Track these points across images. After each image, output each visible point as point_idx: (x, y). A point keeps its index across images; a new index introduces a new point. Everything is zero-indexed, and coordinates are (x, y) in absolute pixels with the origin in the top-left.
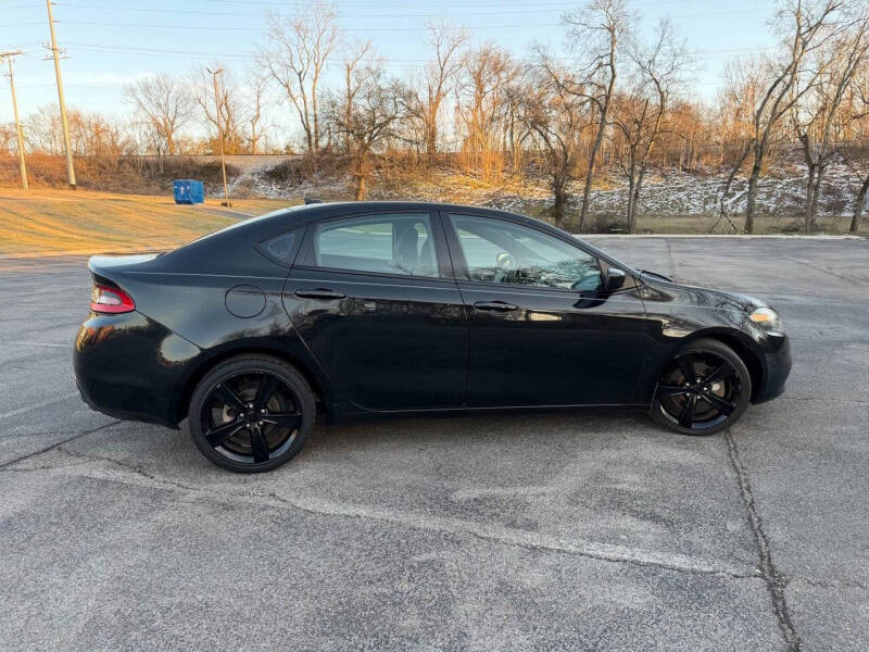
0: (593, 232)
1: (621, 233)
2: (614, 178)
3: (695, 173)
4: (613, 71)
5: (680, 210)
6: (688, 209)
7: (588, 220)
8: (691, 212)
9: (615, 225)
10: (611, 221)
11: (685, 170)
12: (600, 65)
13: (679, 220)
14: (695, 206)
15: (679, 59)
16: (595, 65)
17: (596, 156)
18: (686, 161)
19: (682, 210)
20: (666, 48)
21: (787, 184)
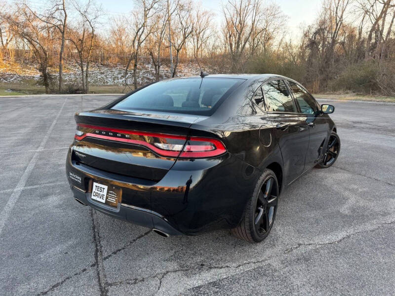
0: (68, 93)
1: (82, 93)
2: (69, 67)
3: (107, 66)
4: (65, 13)
5: (104, 83)
6: (107, 82)
7: (64, 87)
8: (109, 84)
9: (78, 90)
10: (75, 88)
11: (102, 64)
12: (58, 9)
13: (104, 87)
14: (110, 81)
15: (99, 13)
16: (55, 9)
17: (62, 55)
18: (102, 60)
19: (105, 83)
20: (92, 6)
21: (144, 73)
